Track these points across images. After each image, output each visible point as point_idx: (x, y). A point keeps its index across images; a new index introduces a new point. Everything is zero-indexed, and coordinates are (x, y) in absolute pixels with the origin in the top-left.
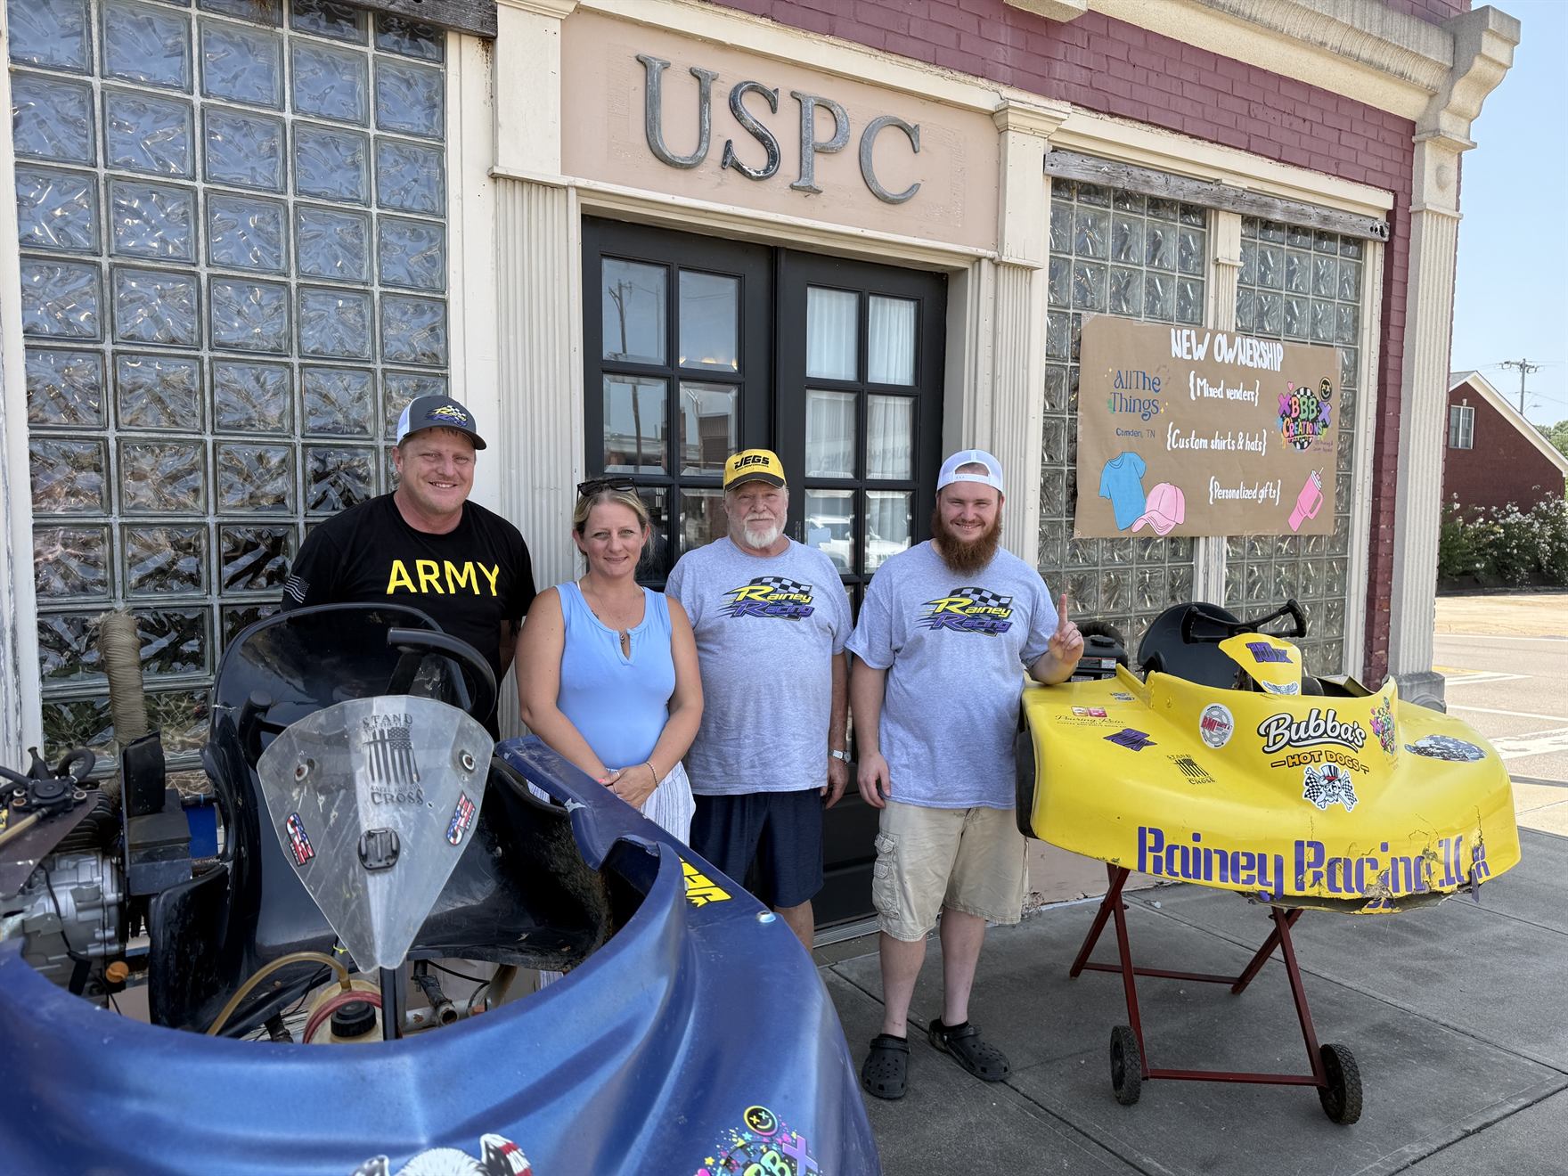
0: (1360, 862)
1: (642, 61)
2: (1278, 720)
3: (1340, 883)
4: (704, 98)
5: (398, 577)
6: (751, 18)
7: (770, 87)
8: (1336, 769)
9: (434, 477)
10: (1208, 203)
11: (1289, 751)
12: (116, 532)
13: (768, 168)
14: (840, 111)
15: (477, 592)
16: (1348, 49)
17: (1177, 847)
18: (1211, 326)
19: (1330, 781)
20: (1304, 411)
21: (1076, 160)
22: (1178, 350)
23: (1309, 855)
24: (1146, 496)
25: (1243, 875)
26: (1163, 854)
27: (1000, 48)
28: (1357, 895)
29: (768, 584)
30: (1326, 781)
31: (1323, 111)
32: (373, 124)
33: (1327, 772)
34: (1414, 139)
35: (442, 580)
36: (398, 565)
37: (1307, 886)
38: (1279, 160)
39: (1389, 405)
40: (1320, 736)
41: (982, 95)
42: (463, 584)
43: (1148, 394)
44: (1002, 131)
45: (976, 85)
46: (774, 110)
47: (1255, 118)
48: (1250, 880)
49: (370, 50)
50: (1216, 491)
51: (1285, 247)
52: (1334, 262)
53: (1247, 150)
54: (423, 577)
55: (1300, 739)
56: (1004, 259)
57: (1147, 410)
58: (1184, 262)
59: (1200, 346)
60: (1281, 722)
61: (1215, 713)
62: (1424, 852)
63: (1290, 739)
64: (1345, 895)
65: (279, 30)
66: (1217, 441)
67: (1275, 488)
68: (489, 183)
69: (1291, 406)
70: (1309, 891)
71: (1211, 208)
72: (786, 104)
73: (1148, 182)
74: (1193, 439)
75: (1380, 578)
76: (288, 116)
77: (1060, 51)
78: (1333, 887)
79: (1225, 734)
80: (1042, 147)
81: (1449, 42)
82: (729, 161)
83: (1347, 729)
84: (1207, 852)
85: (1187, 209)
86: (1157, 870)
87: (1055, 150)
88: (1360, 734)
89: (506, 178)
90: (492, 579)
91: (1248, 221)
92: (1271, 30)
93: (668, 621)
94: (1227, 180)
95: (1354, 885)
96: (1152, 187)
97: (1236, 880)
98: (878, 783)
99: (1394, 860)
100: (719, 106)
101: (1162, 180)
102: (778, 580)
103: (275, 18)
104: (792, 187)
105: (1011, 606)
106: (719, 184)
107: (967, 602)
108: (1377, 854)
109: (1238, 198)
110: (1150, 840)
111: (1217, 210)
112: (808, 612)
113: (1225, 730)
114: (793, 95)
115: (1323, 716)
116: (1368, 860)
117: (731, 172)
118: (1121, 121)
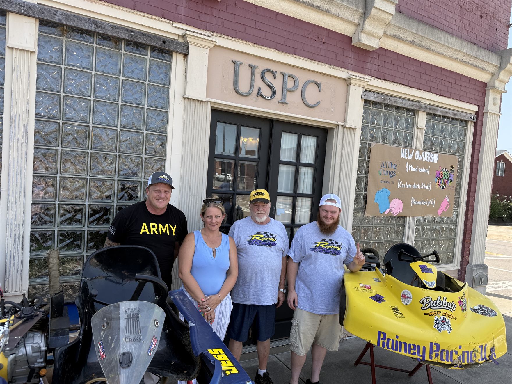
0: (452, 352)
1: (234, 62)
2: (427, 299)
3: (444, 358)
4: (253, 74)
5: (144, 229)
6: (269, 49)
7: (274, 70)
8: (445, 318)
9: (158, 198)
10: (415, 108)
11: (430, 310)
12: (57, 206)
13: (272, 96)
14: (296, 78)
15: (168, 234)
16: (465, 60)
17: (390, 339)
18: (414, 148)
19: (443, 322)
20: (445, 176)
21: (372, 94)
22: (403, 155)
23: (435, 347)
24: (390, 202)
25: (412, 352)
26: (386, 341)
27: (350, 59)
28: (450, 363)
29: (262, 234)
30: (442, 322)
31: (456, 80)
32: (147, 80)
33: (442, 319)
34: (486, 89)
35: (158, 230)
36: (144, 225)
37: (433, 358)
38: (440, 95)
39: (474, 175)
40: (441, 306)
41: (342, 73)
42: (164, 231)
43: (393, 170)
44: (349, 85)
45: (341, 70)
46: (275, 78)
47: (433, 82)
48: (414, 354)
49: (148, 58)
50: (413, 202)
51: (441, 122)
52: (457, 128)
53: (430, 92)
54: (152, 229)
55: (434, 307)
56: (347, 126)
57: (392, 175)
58: (407, 127)
59: (410, 154)
60: (428, 299)
61: (406, 293)
62: (474, 349)
63: (431, 306)
64: (446, 362)
65: (120, 51)
66: (415, 185)
67: (433, 201)
68: (183, 100)
69: (440, 174)
70: (434, 360)
71: (417, 110)
72: (279, 76)
73: (396, 102)
74: (406, 184)
75: (467, 232)
76: (121, 78)
77: (369, 60)
78: (442, 359)
79: (409, 301)
80: (361, 90)
81: (499, 58)
82: (259, 94)
83: (450, 304)
84: (400, 342)
85: (408, 110)
86: (384, 346)
87: (366, 91)
88: (454, 306)
89: (188, 99)
90: (174, 230)
91: (429, 114)
92: (439, 54)
93: (229, 245)
94: (422, 101)
95: (449, 359)
96: (397, 103)
97: (409, 353)
98: (294, 301)
99: (463, 352)
100: (258, 76)
101: (401, 101)
102: (265, 233)
103: (120, 47)
104: (279, 102)
105: (341, 246)
106: (256, 101)
107: (327, 244)
108: (458, 349)
109: (426, 107)
110: (382, 336)
111: (418, 111)
112: (275, 244)
113: (409, 299)
114: (281, 73)
115: (442, 299)
116: (454, 351)
117: (260, 97)
118: (388, 82)
